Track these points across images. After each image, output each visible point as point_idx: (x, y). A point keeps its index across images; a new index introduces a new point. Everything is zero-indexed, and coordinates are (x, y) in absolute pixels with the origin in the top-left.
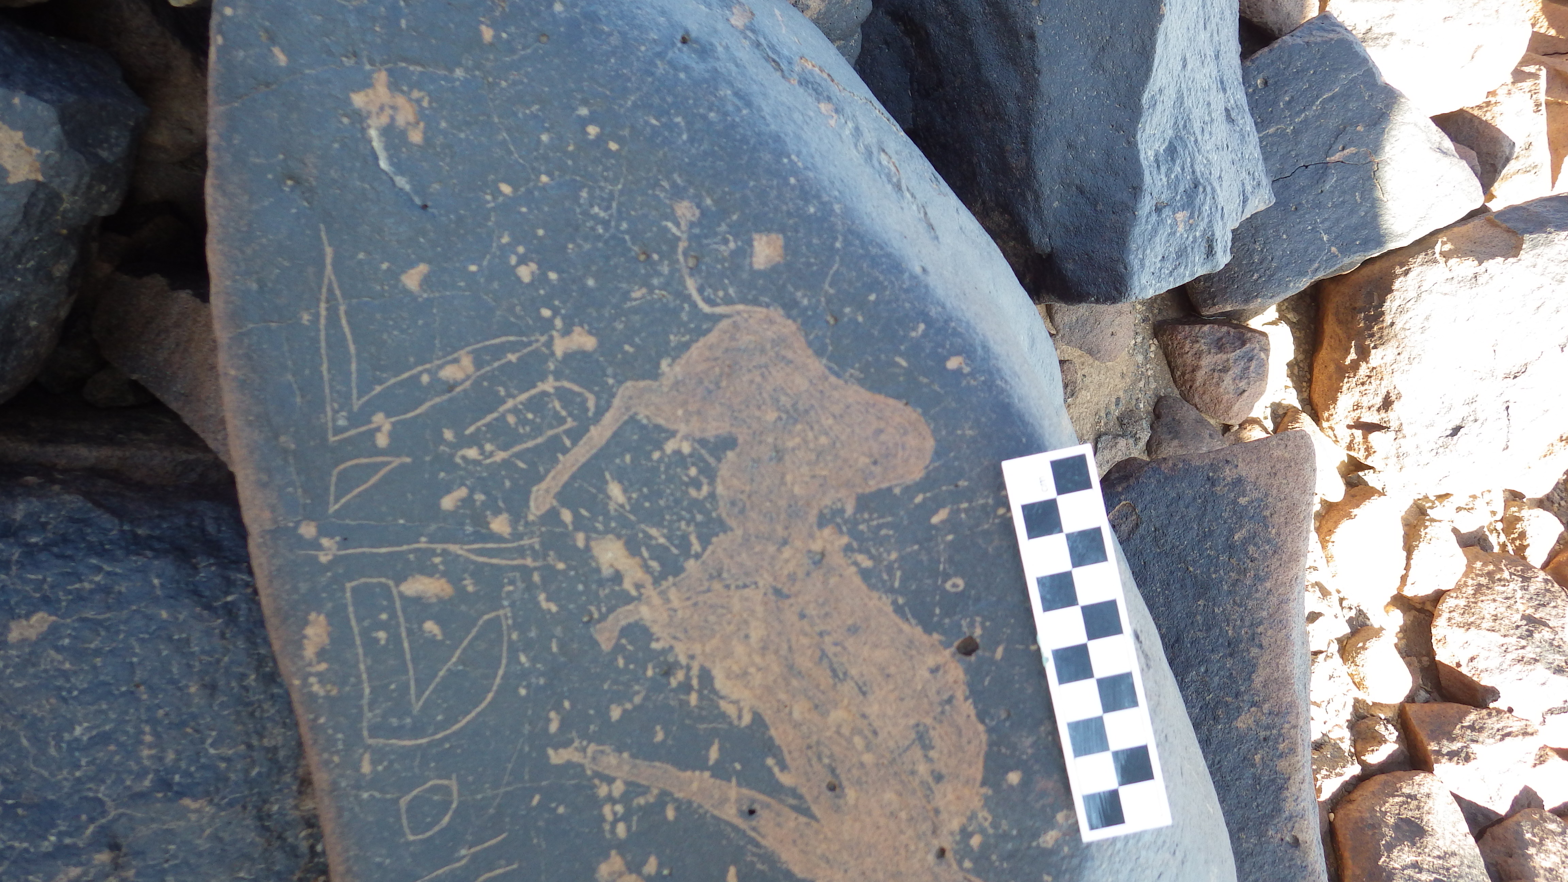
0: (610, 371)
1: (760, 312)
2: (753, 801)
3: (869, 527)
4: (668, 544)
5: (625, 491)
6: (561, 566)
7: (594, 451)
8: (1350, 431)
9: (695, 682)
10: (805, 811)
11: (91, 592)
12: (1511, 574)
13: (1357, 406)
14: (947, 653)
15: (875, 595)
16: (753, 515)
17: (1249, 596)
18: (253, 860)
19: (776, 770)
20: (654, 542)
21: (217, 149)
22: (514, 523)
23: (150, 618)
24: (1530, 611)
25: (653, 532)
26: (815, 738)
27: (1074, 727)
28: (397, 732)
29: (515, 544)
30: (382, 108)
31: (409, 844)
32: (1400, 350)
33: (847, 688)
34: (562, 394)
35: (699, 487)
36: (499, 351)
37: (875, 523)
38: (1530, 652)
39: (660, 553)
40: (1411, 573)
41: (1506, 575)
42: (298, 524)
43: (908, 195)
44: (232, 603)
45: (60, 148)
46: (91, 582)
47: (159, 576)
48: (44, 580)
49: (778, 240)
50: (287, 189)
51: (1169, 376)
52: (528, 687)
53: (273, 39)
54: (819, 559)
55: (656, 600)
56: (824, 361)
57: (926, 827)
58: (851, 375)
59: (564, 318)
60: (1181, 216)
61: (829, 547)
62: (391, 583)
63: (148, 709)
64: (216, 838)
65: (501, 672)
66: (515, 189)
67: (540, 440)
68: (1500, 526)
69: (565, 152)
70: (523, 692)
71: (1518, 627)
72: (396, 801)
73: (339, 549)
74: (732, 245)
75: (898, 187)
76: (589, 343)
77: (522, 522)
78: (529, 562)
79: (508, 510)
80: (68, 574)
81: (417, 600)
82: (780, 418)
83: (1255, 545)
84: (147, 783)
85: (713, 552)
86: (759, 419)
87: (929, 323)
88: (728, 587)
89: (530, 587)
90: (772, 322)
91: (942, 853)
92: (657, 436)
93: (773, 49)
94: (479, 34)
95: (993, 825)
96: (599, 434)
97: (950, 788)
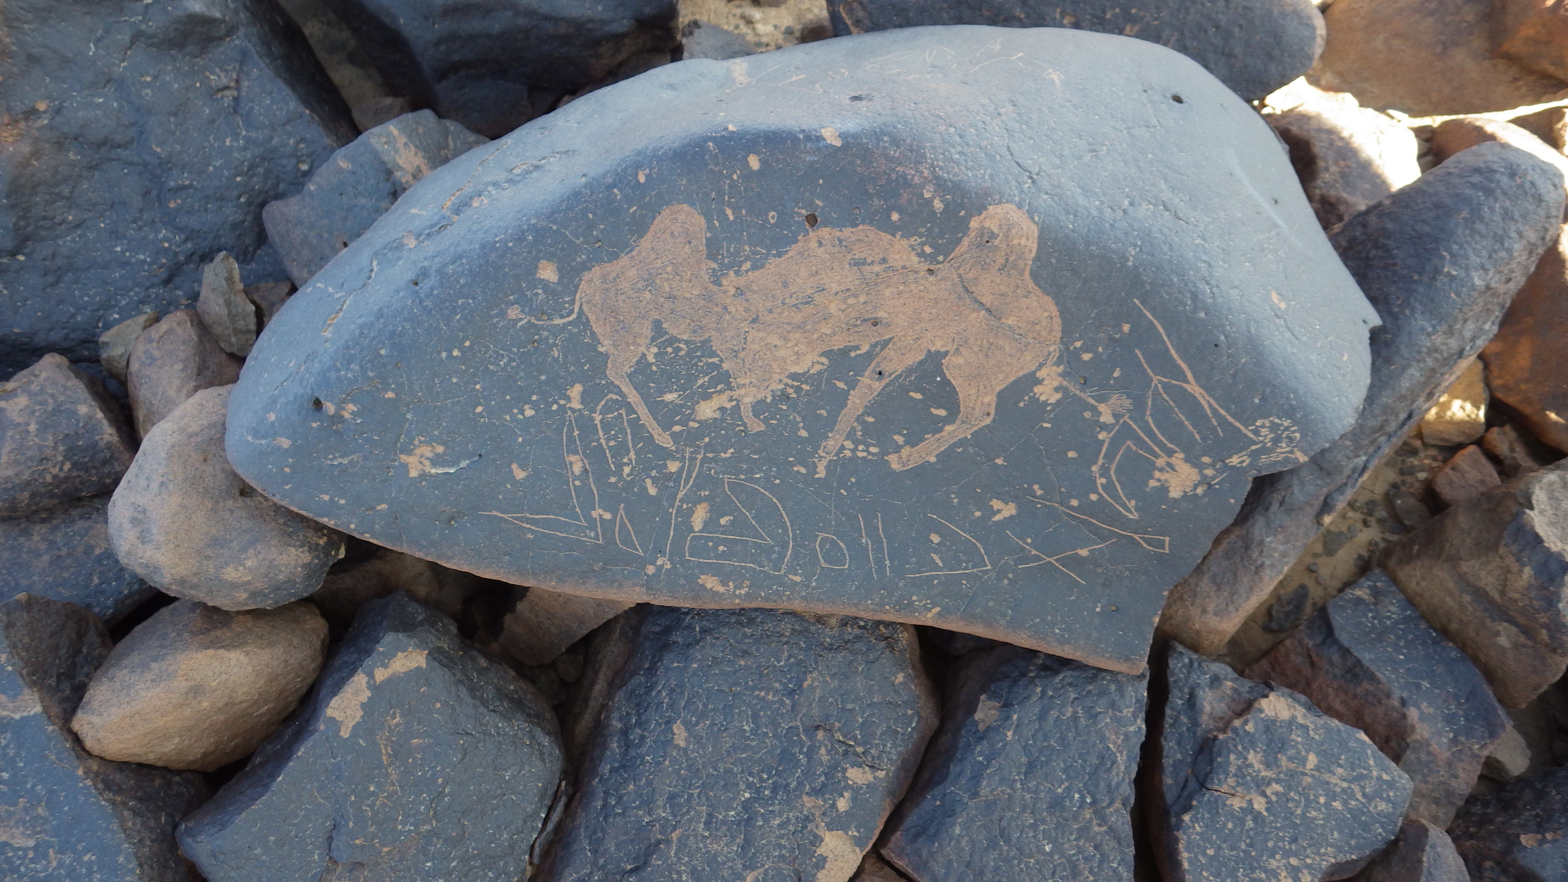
0: (597, 381)
1: (583, 285)
2: (874, 370)
3: (727, 258)
4: (710, 376)
5: (671, 392)
6: (707, 440)
7: (643, 403)
9: (796, 384)
10: (885, 344)
11: (670, 699)
14: (811, 234)
15: (767, 266)
16: (705, 322)
18: (853, 661)
19: (858, 352)
20: (706, 384)
21: (427, 554)
22: (675, 459)
23: (694, 674)
25: (700, 382)
26: (844, 325)
28: (782, 556)
29: (687, 461)
31: (849, 569)
33: (818, 298)
34: (605, 411)
35: (681, 349)
36: (571, 439)
37: (725, 253)
39: (714, 382)
42: (646, 574)
43: (543, 161)
44: (700, 628)
45: (412, 637)
46: (665, 698)
47: (673, 663)
48: (657, 721)
49: (543, 263)
50: (456, 525)
52: (776, 478)
53: (373, 508)
54: (740, 291)
55: (742, 391)
57: (912, 276)
59: (560, 398)
61: (734, 284)
62: (692, 535)
63: (746, 689)
64: (833, 676)
65: (762, 490)
66: (481, 404)
67: (629, 431)
69: (466, 371)
70: (777, 481)
72: (822, 568)
73: (665, 557)
75: (537, 167)
76: (578, 388)
77: (675, 454)
78: (700, 457)
79: (666, 460)
80: (657, 708)
81: (706, 523)
82: (650, 291)
84: (788, 702)
85: (721, 351)
86: (647, 303)
87: (613, 185)
88: (744, 349)
89: (714, 460)
90: (591, 280)
91: (931, 271)
92: (642, 364)
93: (432, 226)
94: (389, 399)
95: (921, 237)
96: (633, 397)
97: (892, 256)
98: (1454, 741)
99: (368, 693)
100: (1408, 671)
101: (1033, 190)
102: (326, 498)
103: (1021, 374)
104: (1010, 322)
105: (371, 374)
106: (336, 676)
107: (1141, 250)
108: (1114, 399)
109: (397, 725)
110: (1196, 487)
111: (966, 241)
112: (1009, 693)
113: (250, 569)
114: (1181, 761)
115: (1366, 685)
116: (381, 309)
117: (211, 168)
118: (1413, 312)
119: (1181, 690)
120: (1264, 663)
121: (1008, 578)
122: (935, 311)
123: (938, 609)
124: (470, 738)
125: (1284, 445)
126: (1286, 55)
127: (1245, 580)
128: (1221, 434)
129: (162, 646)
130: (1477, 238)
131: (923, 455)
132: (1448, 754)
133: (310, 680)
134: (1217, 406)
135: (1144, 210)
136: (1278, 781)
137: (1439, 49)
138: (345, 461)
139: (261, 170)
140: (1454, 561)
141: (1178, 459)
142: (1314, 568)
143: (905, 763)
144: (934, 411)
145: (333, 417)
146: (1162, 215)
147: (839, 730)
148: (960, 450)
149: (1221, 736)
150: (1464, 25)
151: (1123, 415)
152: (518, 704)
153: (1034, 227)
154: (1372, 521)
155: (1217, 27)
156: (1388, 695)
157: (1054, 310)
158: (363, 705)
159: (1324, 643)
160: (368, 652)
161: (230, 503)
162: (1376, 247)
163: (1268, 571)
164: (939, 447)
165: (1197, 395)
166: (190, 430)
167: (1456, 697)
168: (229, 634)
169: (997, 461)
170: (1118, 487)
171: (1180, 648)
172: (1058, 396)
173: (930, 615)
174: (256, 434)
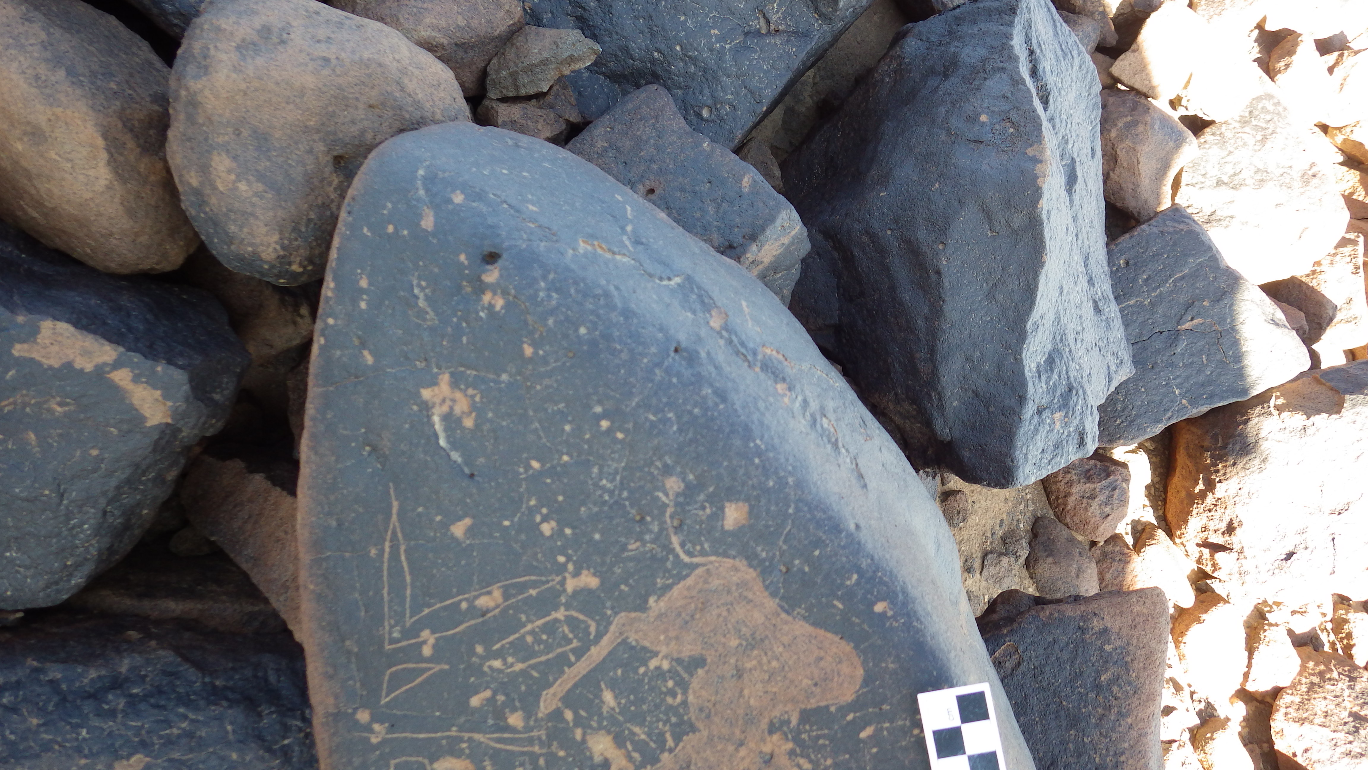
0: (608, 604)
1: (728, 562)
3: (809, 736)
4: (647, 740)
5: (616, 697)
6: (562, 754)
7: (593, 665)
8: (1199, 549)
11: (179, 736)
12: (1339, 674)
13: (1205, 529)
16: (717, 719)
17: (1113, 729)
20: (637, 738)
21: (313, 419)
22: (526, 719)
23: (223, 759)
24: (1356, 709)
25: (637, 730)
29: (526, 735)
30: (444, 401)
32: (1241, 486)
34: (570, 620)
35: (674, 696)
36: (523, 587)
37: (814, 734)
38: (1356, 748)
39: (640, 747)
40: (1252, 670)
41: (1335, 675)
42: (356, 710)
43: (843, 451)
45: (187, 400)
46: (179, 728)
47: (231, 723)
48: (143, 726)
49: (744, 507)
50: (365, 453)
51: (1045, 499)
53: (363, 345)
54: (769, 759)
56: (777, 601)
58: (798, 613)
59: (575, 563)
60: (1057, 416)
61: (776, 749)
62: (426, 762)
66: (543, 465)
67: (551, 656)
68: (1329, 626)
69: (583, 439)
71: (1346, 723)
73: (387, 734)
74: (708, 511)
75: (835, 445)
76: (593, 582)
77: (533, 718)
78: (536, 749)
79: (523, 709)
80: (162, 721)
82: (741, 645)
83: (1118, 686)
85: (683, 748)
86: (724, 644)
87: (861, 573)
89: (536, 768)
90: (737, 570)
92: (643, 655)
93: (743, 344)
94: (522, 350)
96: (597, 653)
99: (89, 367)
102: (364, 283)
105: (551, 322)
109: (50, 410)
113: (236, 188)
116: (634, 314)
117: (683, 18)
124: (55, 500)
129: (93, 74)
138: (422, 303)
139: (692, 69)
145: (479, 280)
152: (122, 531)
158: (69, 365)
160: (150, 354)
161: (320, 147)
166: (406, 81)
168: (132, 158)
174: (430, 180)
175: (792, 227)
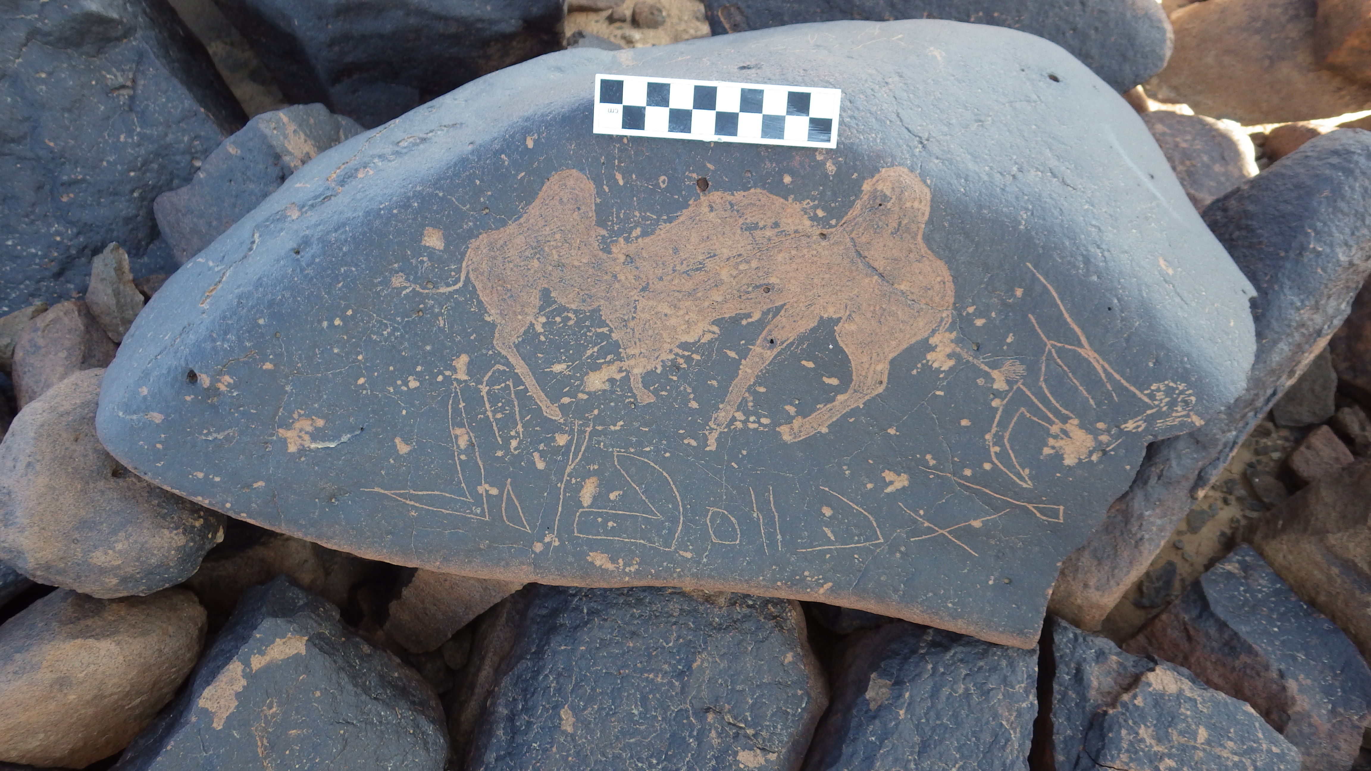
0: (484, 351)
1: (470, 253)
2: (765, 339)
3: (617, 224)
4: (599, 346)
5: (559, 363)
6: (596, 412)
7: (530, 374)
9: (686, 353)
10: (778, 310)
11: (558, 683)
14: (702, 198)
15: (658, 232)
16: (594, 291)
18: (742, 640)
19: (750, 320)
20: (595, 354)
22: (563, 432)
23: (582, 656)
25: (589, 352)
26: (735, 292)
27: (765, 134)
28: (672, 532)
29: (576, 434)
30: (300, 437)
31: (740, 544)
33: (709, 264)
34: (492, 382)
35: (569, 319)
36: (456, 411)
37: (615, 220)
39: (603, 353)
42: (533, 552)
43: (430, 135)
44: (588, 610)
45: (290, 622)
46: (552, 682)
47: (560, 646)
48: (544, 706)
49: (429, 230)
50: (337, 503)
52: (666, 452)
53: (249, 486)
54: (630, 259)
55: (632, 362)
57: (804, 241)
59: (446, 369)
62: (581, 510)
63: (634, 671)
64: (722, 656)
65: (652, 464)
66: (364, 376)
67: (516, 403)
69: (348, 341)
70: (668, 455)
72: (713, 544)
73: (553, 534)
74: (425, 259)
75: (423, 140)
76: (464, 358)
77: (563, 427)
78: (589, 429)
79: (554, 432)
80: (544, 693)
81: (595, 498)
82: (538, 259)
84: (677, 684)
85: (611, 321)
86: (536, 271)
87: (501, 151)
88: (633, 318)
89: (604, 433)
90: (478, 248)
91: (823, 236)
92: (530, 335)
93: (316, 197)
94: (267, 371)
95: (813, 200)
96: (521, 368)
97: (784, 220)
98: (1333, 712)
99: (244, 682)
100: (1283, 643)
101: (924, 153)
102: (200, 475)
103: (913, 341)
104: (902, 287)
105: (248, 344)
106: (212, 665)
107: (1032, 214)
108: (1007, 365)
109: (273, 716)
110: (1091, 453)
111: (858, 204)
112: (900, 670)
113: (120, 551)
114: (1072, 738)
115: (1244, 658)
116: (260, 278)
117: (105, 163)
118: (1281, 287)
119: (1067, 665)
120: (1141, 638)
121: (900, 552)
122: (827, 276)
123: (830, 584)
124: (350, 728)
125: (1179, 409)
126: (1139, 55)
127: (1126, 554)
128: (1116, 399)
129: (27, 637)
130: (1340, 215)
131: (815, 426)
132: (1329, 726)
133: (186, 670)
134: (1112, 371)
135: (1032, 176)
136: (1170, 756)
137: (1267, 63)
138: (220, 436)
139: (155, 166)
140: (1321, 534)
141: (1073, 425)
142: (1180, 545)
143: (795, 744)
144: (827, 380)
145: (208, 389)
146: (1050, 181)
147: (729, 712)
148: (851, 420)
149: (1111, 711)
150: (1289, 41)
151: (1017, 382)
152: (402, 692)
153: (927, 190)
154: (1232, 498)
155: (1075, 30)
156: (1267, 668)
157: (946, 274)
158: (238, 695)
159: (1200, 616)
160: (244, 639)
161: (101, 484)
162: (1239, 228)
163: (1147, 545)
164: (830, 417)
165: (1092, 360)
166: (62, 409)
167: (1332, 669)
168: (100, 623)
169: (889, 431)
170: (1012, 455)
171: (1064, 623)
172: (951, 363)
173: (822, 591)
174: (127, 408)
175: (279, 121)
